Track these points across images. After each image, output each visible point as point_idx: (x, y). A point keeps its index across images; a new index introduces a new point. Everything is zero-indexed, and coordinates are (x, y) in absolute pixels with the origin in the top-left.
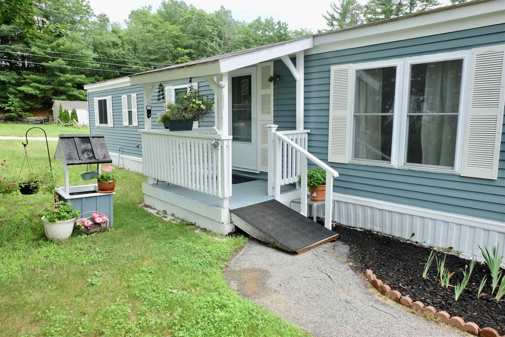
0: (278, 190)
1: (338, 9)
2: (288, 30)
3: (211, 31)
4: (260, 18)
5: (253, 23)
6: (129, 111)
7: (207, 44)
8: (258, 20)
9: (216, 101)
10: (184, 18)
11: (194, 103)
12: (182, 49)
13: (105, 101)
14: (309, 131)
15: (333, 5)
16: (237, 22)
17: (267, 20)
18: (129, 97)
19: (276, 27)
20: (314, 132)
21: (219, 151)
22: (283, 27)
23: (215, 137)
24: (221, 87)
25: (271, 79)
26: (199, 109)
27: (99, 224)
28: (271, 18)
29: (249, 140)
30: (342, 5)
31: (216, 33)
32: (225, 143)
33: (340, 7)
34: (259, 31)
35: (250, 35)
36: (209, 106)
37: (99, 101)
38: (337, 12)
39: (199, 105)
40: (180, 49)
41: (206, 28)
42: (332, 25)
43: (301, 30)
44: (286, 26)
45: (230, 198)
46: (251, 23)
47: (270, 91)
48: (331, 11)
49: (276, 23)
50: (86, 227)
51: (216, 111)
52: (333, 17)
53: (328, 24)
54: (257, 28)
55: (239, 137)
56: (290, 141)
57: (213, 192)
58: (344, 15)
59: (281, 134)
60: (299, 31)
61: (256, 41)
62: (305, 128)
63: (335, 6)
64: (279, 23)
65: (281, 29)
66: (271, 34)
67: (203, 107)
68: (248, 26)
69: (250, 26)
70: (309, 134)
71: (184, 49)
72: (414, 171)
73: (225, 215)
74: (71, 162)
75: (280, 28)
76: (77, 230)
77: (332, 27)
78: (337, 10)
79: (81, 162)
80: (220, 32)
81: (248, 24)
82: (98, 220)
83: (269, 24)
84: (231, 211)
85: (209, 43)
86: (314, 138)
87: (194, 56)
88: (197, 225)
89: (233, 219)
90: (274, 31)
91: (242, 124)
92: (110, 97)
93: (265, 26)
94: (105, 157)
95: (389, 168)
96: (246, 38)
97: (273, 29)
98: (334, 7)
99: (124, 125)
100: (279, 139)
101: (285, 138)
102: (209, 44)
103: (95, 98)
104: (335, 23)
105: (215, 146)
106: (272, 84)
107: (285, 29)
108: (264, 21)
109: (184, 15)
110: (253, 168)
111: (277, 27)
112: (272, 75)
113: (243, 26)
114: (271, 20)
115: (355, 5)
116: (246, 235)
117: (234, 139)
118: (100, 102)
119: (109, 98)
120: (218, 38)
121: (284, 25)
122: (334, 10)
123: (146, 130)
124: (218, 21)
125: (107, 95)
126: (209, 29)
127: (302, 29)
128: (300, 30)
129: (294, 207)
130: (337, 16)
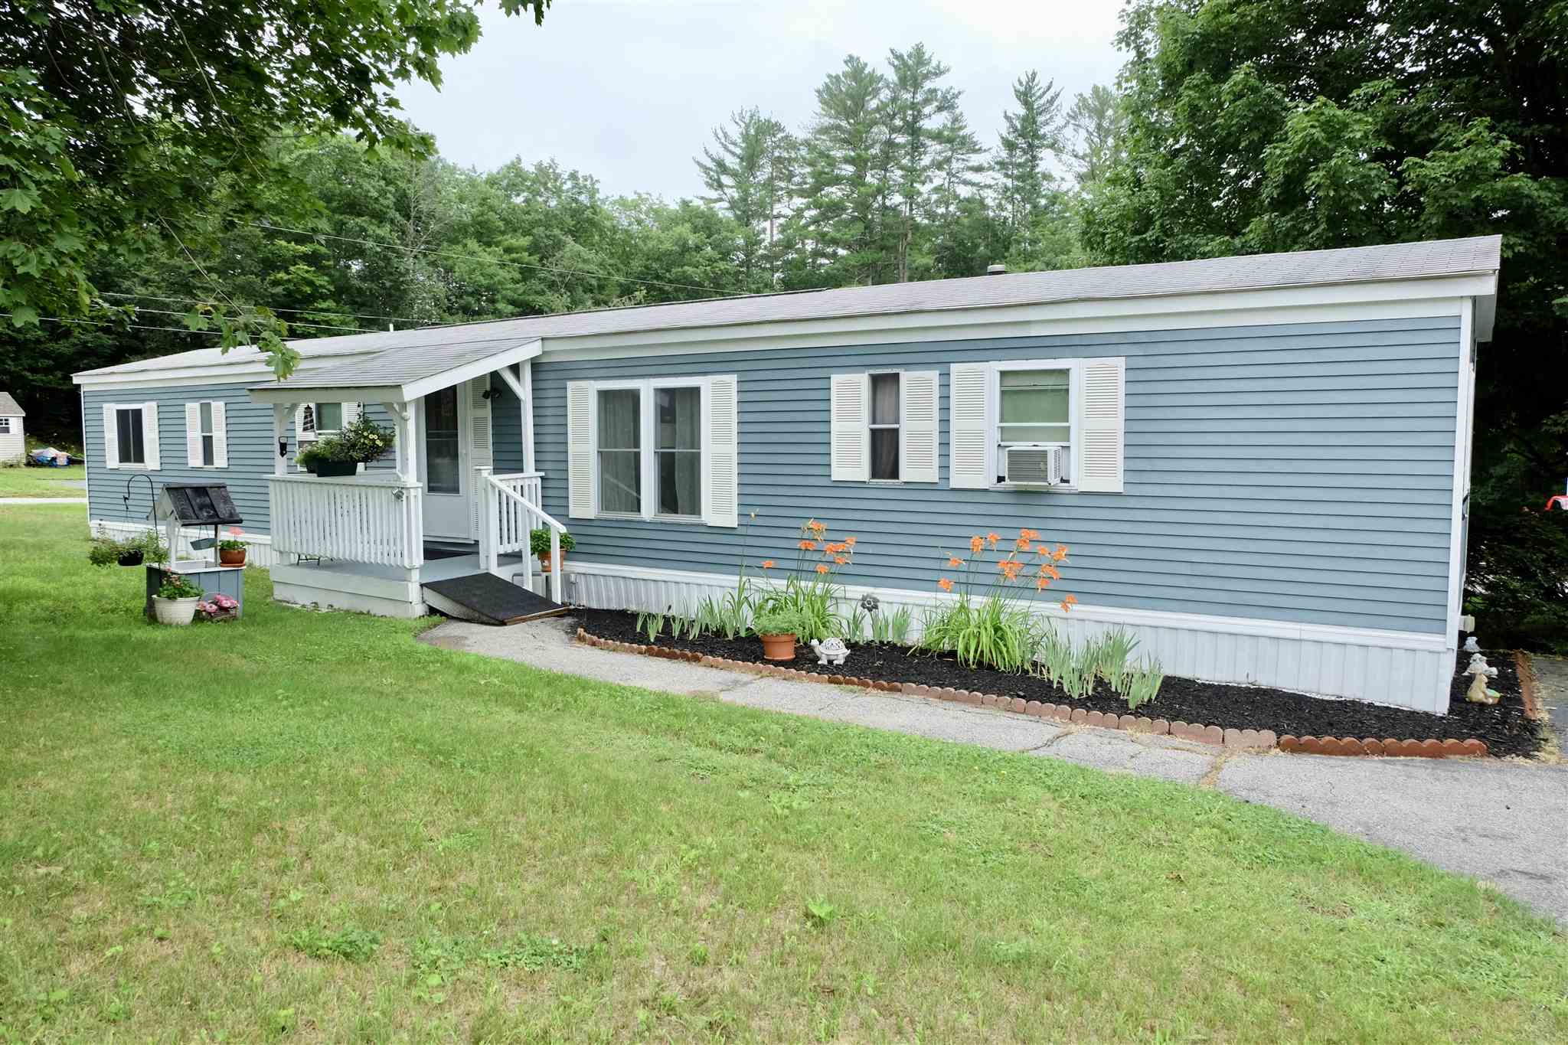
0: (494, 560)
1: (735, 144)
2: (600, 196)
3: (376, 194)
4: (519, 160)
5: (498, 173)
6: (204, 437)
7: (365, 230)
8: (515, 167)
9: (397, 432)
10: (294, 156)
11: (366, 438)
12: (289, 242)
13: (138, 414)
14: (542, 474)
15: (721, 135)
16: (453, 170)
17: (539, 167)
18: (206, 410)
19: (565, 187)
20: (551, 475)
21: (405, 502)
22: (585, 186)
23: (398, 484)
24: (405, 420)
25: (486, 395)
26: (374, 446)
27: (226, 610)
28: (552, 160)
29: (456, 490)
30: (746, 137)
31: (390, 201)
32: (413, 492)
33: (739, 141)
34: (518, 195)
35: (491, 208)
36: (388, 441)
37: (118, 411)
38: (733, 154)
39: (374, 440)
40: (284, 243)
41: (361, 187)
42: (720, 186)
43: (635, 197)
44: (593, 184)
45: (422, 569)
46: (495, 172)
47: (487, 412)
48: (717, 151)
49: (566, 177)
50: (210, 613)
51: (397, 449)
52: (722, 166)
53: (707, 184)
54: (513, 187)
55: (439, 485)
56: (510, 491)
57: (396, 561)
58: (751, 161)
59: (495, 479)
60: (630, 199)
61: (507, 222)
62: (536, 470)
63: (726, 135)
64: (573, 176)
65: (580, 193)
66: (553, 203)
67: (379, 443)
68: (486, 182)
69: (492, 182)
70: (542, 478)
71: (297, 243)
72: (666, 524)
73: (414, 592)
74: (187, 522)
75: (579, 189)
76: (199, 617)
77: (720, 192)
78: (732, 147)
79: (200, 521)
80: (404, 195)
81: (484, 176)
82: (226, 604)
83: (545, 176)
84: (422, 585)
85: (373, 229)
86: (550, 484)
87: (327, 263)
88: (372, 613)
89: (425, 598)
90: (560, 197)
91: (443, 462)
92: (154, 404)
93: (534, 182)
94: (231, 515)
95: (638, 522)
96: (482, 215)
97: (558, 192)
98: (723, 140)
99: (190, 465)
100: (493, 487)
101: (503, 486)
102: (370, 232)
103: (105, 406)
104: (726, 180)
105: (398, 497)
106: (489, 402)
107: (593, 193)
108: (532, 169)
109: (296, 146)
110: (464, 536)
111: (569, 185)
112: (488, 387)
113: (472, 183)
114: (550, 167)
115: (779, 136)
116: (442, 614)
117: (431, 489)
118: (122, 415)
119: (150, 408)
120: (397, 215)
121: (588, 183)
122: (725, 147)
123: (277, 475)
124: (396, 166)
125: (144, 401)
126: (371, 188)
127: (639, 195)
128: (631, 197)
129: (516, 581)
130: (732, 162)
